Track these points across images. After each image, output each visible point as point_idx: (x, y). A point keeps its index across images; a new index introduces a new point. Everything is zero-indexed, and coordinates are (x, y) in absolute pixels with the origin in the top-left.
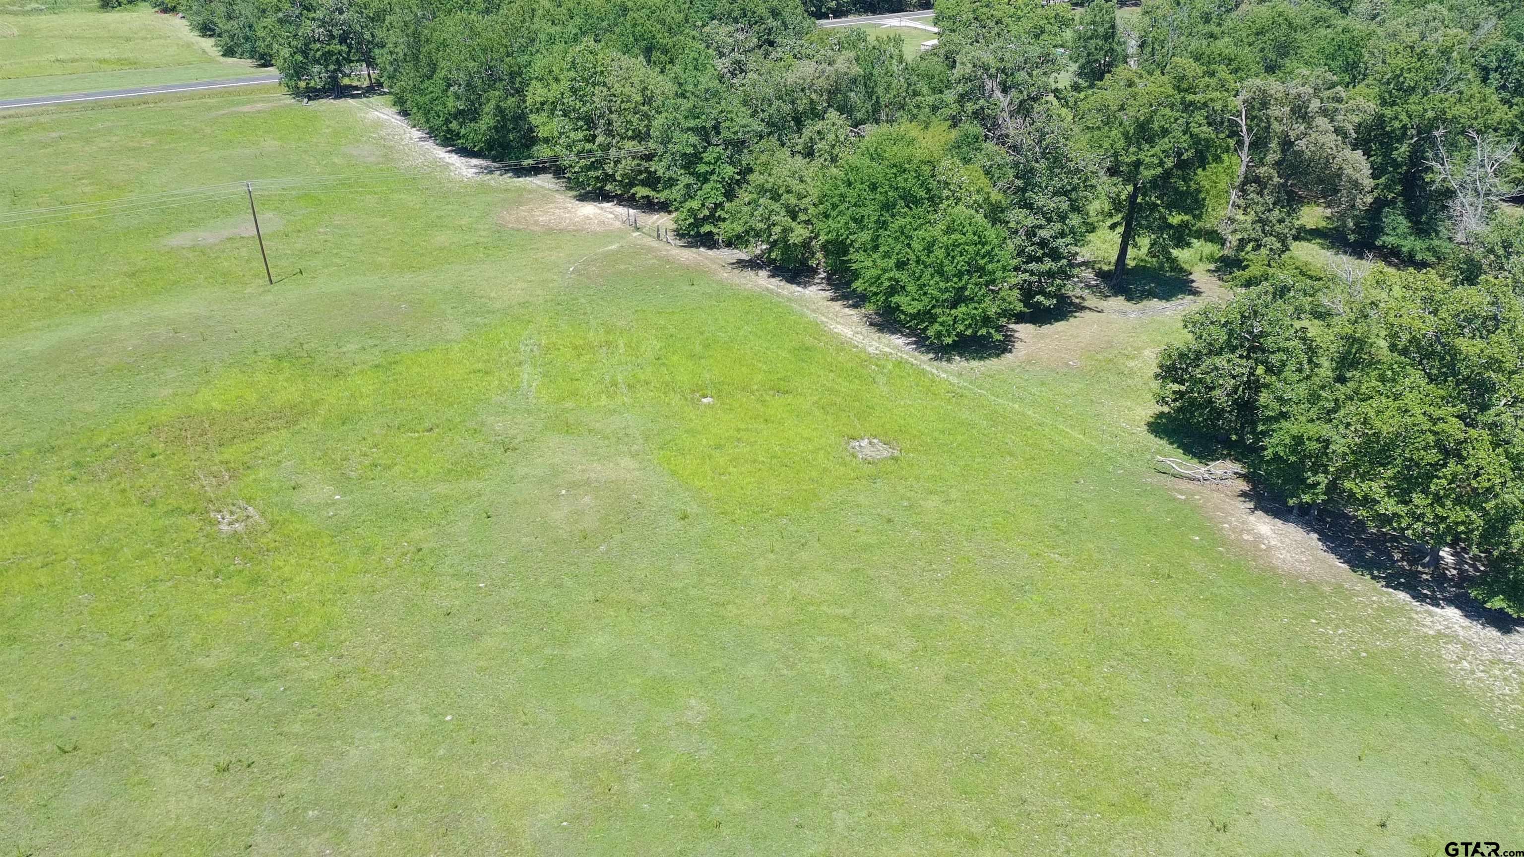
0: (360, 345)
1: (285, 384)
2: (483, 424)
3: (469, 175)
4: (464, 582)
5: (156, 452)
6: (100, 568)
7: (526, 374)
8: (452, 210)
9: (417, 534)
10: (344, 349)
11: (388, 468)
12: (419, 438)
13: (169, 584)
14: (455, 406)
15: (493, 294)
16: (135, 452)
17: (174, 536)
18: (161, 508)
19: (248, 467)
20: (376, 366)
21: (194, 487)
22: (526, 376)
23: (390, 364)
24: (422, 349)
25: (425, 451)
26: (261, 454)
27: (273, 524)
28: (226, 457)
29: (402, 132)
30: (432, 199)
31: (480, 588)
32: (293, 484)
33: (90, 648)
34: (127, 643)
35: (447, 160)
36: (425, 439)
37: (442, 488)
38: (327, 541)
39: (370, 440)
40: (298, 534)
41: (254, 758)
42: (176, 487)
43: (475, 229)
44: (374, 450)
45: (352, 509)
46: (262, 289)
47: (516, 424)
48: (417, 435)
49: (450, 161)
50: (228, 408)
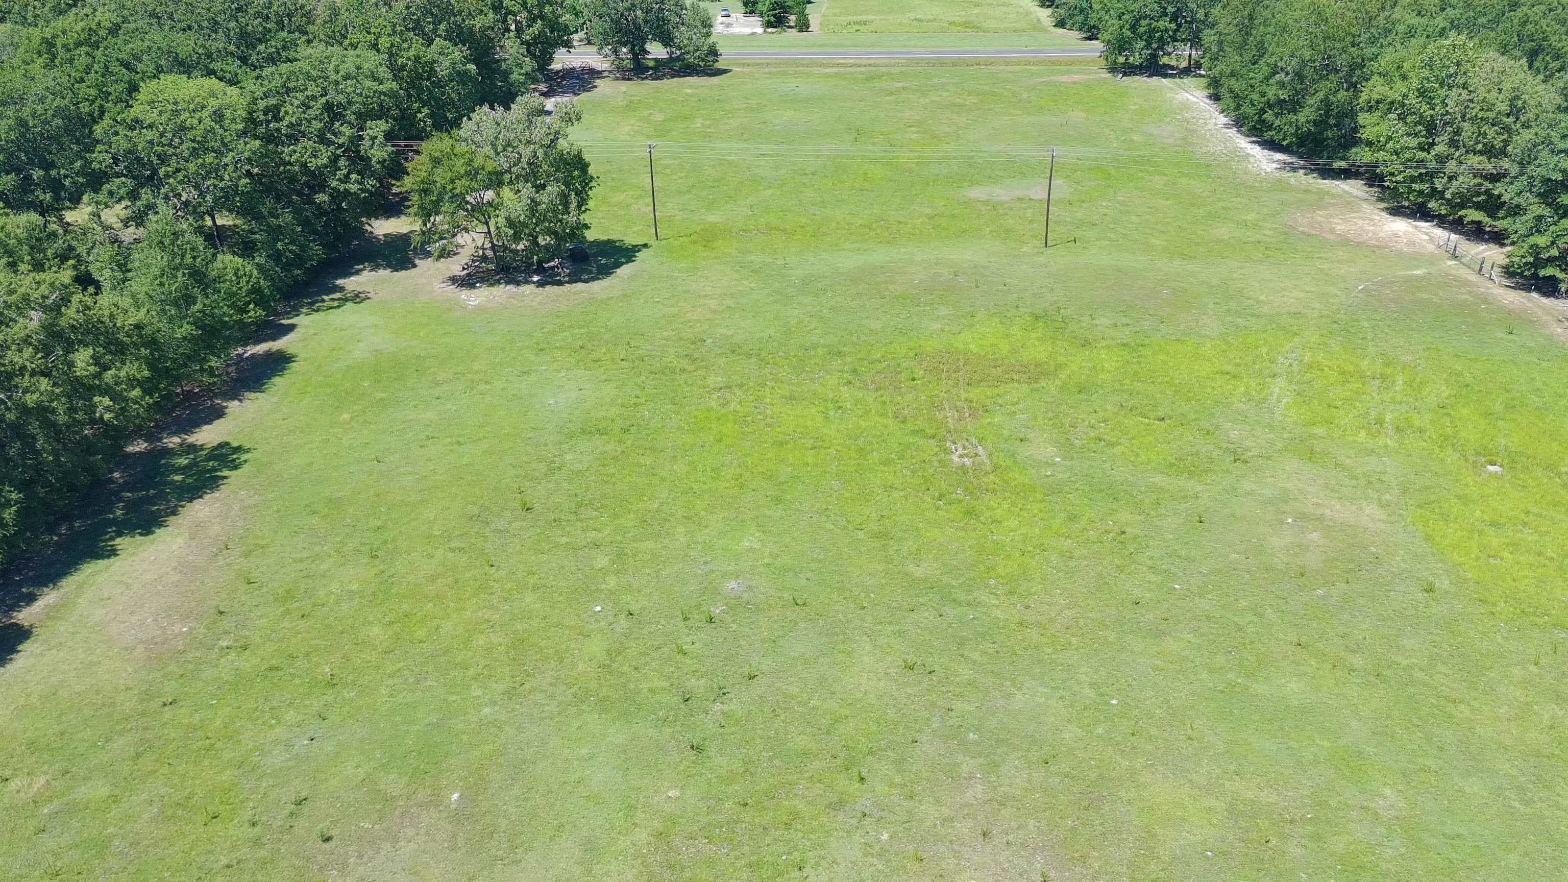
0: (1113, 321)
1: (1036, 343)
2: (1217, 427)
3: (1269, 170)
4: (1160, 578)
5: (916, 376)
6: (853, 462)
7: (1277, 387)
8: (1241, 203)
9: (1124, 516)
10: (1097, 322)
11: (1113, 445)
12: (1148, 425)
13: (902, 494)
14: (1193, 402)
15: (1262, 298)
16: (900, 372)
17: (915, 453)
18: (910, 426)
19: (987, 411)
20: (1124, 345)
21: (939, 416)
22: (1277, 390)
23: (1138, 346)
24: (1173, 338)
25: (1151, 439)
26: (1000, 402)
27: (996, 468)
28: (971, 396)
29: (1208, 116)
30: (1222, 189)
31: (1175, 589)
32: (1022, 436)
33: (832, 527)
34: (859, 533)
35: (1249, 151)
36: (1155, 427)
37: (1159, 480)
38: (1039, 496)
39: (1101, 414)
40: (1015, 483)
41: (936, 668)
42: (925, 411)
43: (1260, 227)
44: (1103, 425)
45: (1068, 474)
46: (1036, 250)
47: (1253, 436)
48: (1147, 420)
49: (1252, 152)
50: (982, 353)
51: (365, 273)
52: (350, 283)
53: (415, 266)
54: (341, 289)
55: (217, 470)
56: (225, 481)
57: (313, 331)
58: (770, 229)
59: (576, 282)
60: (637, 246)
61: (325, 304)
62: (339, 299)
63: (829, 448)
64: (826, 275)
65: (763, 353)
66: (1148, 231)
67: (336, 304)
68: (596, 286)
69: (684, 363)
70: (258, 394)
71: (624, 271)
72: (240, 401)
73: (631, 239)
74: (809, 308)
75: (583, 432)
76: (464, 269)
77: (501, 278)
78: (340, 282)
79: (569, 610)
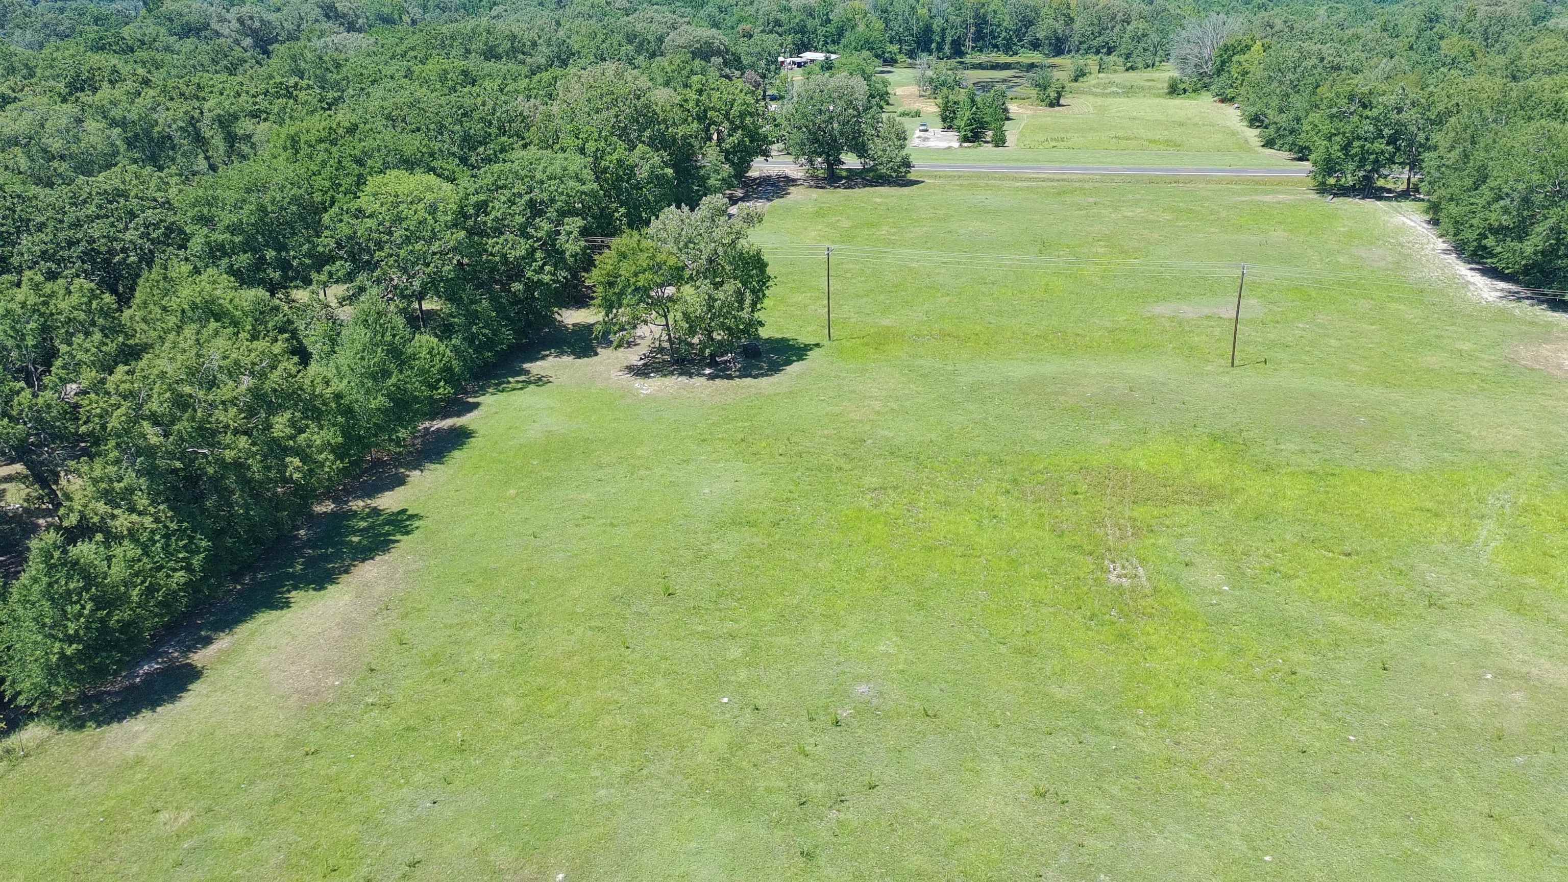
0: (1300, 447)
1: (1212, 464)
2: (1412, 568)
3: (1490, 298)
4: (1332, 726)
5: (1079, 490)
6: (1002, 574)
7: (1485, 529)
8: (1456, 332)
9: (1297, 656)
10: (1283, 447)
11: (1287, 577)
12: (1332, 559)
13: (1051, 610)
14: (1386, 539)
15: (1474, 433)
16: (1062, 486)
17: (1069, 569)
18: (1067, 540)
19: (1152, 531)
20: (1311, 473)
21: (1100, 532)
22: (1484, 533)
23: (1327, 474)
24: (1368, 468)
25: (1334, 574)
26: (1167, 522)
27: (1156, 590)
28: (1135, 514)
29: (1425, 241)
30: (1436, 316)
31: (1349, 740)
32: (1187, 559)
35: (1468, 278)
36: (1339, 562)
37: (1338, 619)
38: (1200, 626)
39: (1278, 544)
40: (1176, 609)
41: (1070, 798)
42: (1084, 527)
43: (1477, 358)
44: (1280, 555)
45: (1235, 605)
46: (1221, 369)
47: (1454, 581)
48: (1331, 555)
49: (1472, 280)
50: (1152, 471)
51: (550, 358)
52: (536, 368)
53: (596, 354)
54: (527, 372)
55: (390, 535)
56: (396, 545)
57: (494, 410)
58: (944, 335)
59: (746, 377)
60: (809, 345)
61: (510, 386)
62: (523, 382)
63: (980, 557)
64: (995, 383)
65: (922, 457)
66: (1347, 356)
67: (520, 385)
68: (764, 382)
69: (842, 462)
70: (438, 465)
71: (795, 368)
72: (422, 471)
73: (804, 339)
74: (974, 416)
75: (733, 523)
76: (641, 359)
77: (675, 370)
78: (526, 366)
79: (696, 698)
